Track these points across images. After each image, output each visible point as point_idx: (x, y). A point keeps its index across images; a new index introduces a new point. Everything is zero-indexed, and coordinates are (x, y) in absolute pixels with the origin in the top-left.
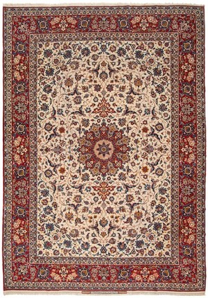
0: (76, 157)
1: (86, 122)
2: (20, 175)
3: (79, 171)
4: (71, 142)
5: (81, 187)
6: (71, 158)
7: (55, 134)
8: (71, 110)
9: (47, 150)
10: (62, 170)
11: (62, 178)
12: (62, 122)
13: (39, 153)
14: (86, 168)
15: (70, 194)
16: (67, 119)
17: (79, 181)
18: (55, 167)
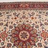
0: (21, 23)
1: (37, 27)
2: (16, 6)
3: (14, 24)
4: (28, 21)
5: (7, 25)
6: (20, 21)
7: (31, 16)
8: (41, 21)
9: (24, 13)
10: (15, 18)
11: (12, 18)
12: (36, 18)
13: (23, 11)
14: (15, 27)
15: (5, 21)
16: (38, 20)
17: (9, 25)
18: (17, 16)
